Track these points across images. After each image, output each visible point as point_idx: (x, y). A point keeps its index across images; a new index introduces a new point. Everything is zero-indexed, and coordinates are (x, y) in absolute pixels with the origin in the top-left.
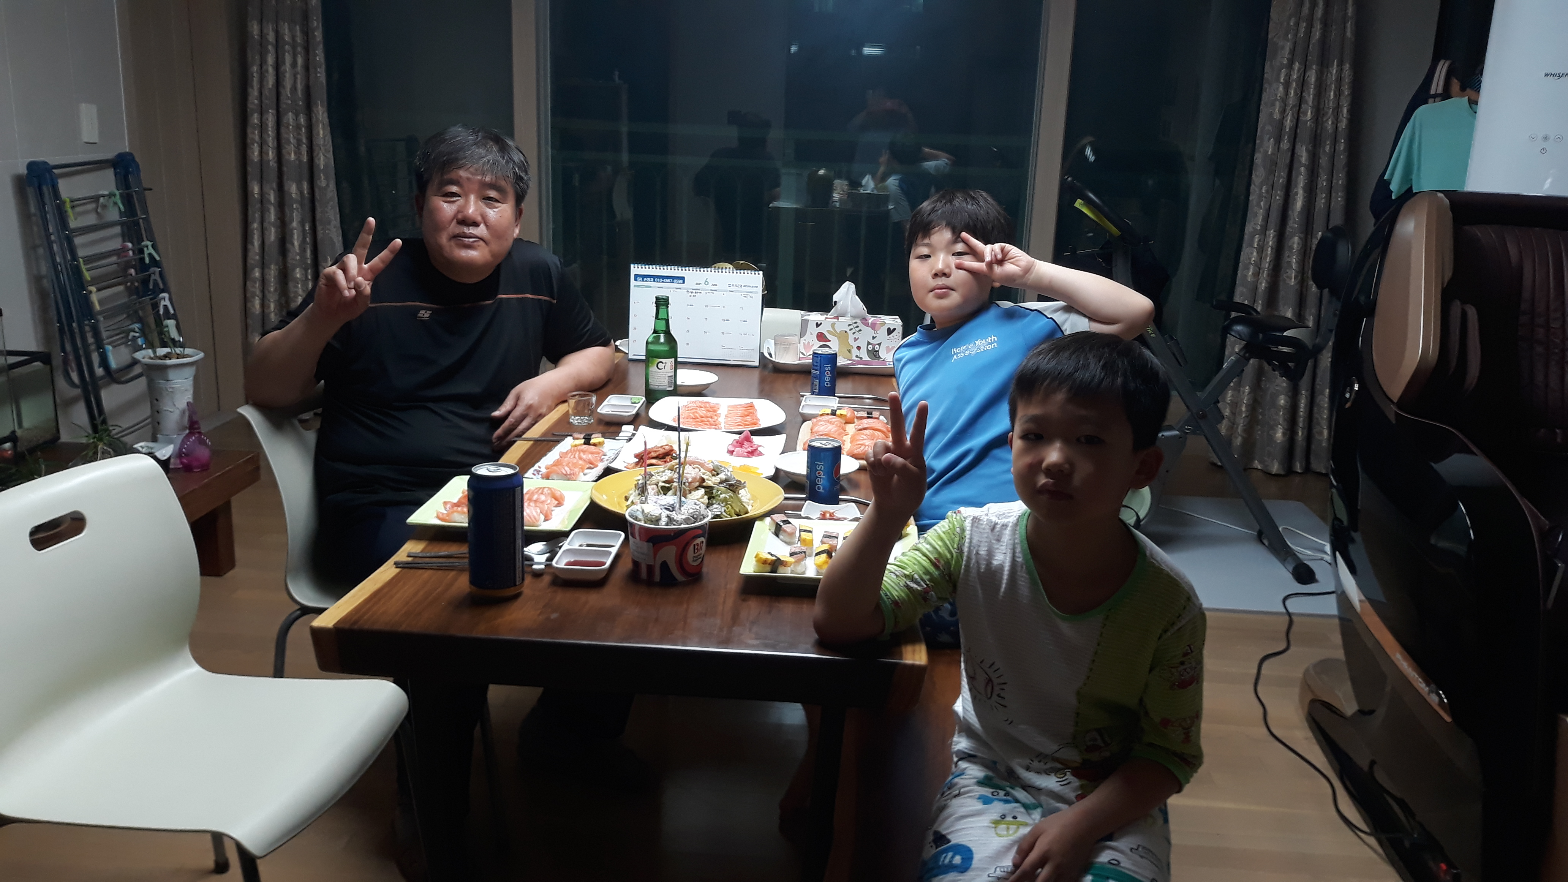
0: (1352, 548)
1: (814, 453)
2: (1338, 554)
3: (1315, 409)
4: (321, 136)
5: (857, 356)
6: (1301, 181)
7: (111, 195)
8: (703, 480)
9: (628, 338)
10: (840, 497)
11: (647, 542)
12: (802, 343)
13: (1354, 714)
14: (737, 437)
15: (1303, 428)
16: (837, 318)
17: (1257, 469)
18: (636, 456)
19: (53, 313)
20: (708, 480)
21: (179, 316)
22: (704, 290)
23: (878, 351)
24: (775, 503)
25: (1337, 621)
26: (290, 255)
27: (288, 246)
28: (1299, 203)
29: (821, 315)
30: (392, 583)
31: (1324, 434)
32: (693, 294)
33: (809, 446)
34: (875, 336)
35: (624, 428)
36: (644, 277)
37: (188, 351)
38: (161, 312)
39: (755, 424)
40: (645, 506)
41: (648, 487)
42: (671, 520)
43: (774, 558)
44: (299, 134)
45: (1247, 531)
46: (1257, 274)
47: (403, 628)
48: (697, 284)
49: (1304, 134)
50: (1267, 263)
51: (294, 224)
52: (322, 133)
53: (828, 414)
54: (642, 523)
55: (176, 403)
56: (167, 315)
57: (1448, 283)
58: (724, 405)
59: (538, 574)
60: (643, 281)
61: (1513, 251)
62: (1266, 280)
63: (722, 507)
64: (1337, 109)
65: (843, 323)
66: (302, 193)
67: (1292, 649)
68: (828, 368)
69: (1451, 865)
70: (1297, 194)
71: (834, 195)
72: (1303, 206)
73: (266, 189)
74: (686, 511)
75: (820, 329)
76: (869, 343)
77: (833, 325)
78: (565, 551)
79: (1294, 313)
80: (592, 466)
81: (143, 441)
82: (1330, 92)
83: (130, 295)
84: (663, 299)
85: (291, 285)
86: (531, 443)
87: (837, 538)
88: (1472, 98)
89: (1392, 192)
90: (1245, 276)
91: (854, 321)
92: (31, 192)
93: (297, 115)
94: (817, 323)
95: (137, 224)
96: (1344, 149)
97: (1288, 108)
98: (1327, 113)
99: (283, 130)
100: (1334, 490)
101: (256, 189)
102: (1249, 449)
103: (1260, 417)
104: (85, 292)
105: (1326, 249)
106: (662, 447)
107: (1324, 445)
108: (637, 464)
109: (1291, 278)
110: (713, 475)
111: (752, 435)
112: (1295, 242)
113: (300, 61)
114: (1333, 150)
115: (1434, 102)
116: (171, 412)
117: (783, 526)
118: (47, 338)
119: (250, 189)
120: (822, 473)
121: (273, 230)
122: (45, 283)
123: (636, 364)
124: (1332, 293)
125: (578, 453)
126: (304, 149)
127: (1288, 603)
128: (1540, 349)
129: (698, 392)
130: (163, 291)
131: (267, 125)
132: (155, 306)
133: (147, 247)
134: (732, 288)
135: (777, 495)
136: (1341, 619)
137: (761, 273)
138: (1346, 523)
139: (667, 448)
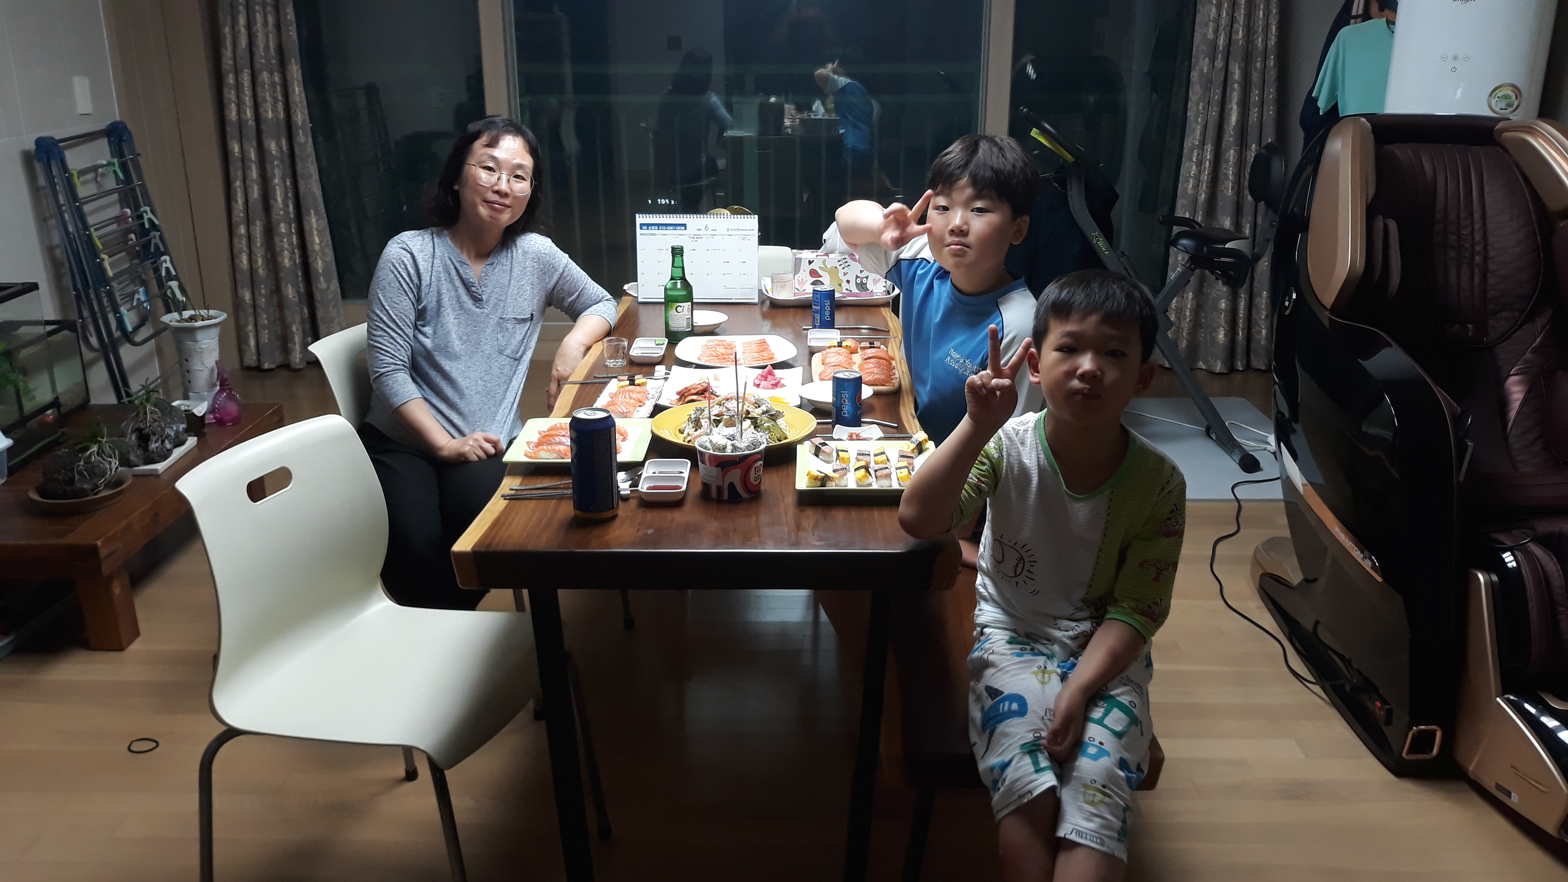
0: (1293, 438)
1: (839, 384)
2: (1282, 444)
3: (1254, 310)
4: (297, 93)
5: (847, 289)
6: (1235, 97)
7: (109, 164)
8: (748, 412)
9: (636, 281)
10: (862, 420)
11: (716, 467)
12: (796, 279)
13: (1300, 584)
14: (760, 371)
15: (1243, 329)
16: (827, 255)
17: (1202, 369)
18: (678, 393)
19: (67, 281)
20: (752, 412)
21: (180, 276)
22: (705, 235)
23: (866, 284)
24: (809, 429)
25: (1283, 504)
26: (274, 211)
27: (272, 202)
28: (1233, 118)
29: (812, 252)
30: (505, 513)
31: (1263, 333)
32: (694, 240)
33: (834, 377)
34: (862, 269)
35: (657, 368)
36: (648, 225)
37: (212, 312)
38: (164, 274)
39: (772, 358)
40: (711, 437)
41: (701, 420)
42: (735, 448)
43: (823, 475)
44: (274, 92)
45: (1197, 428)
46: (1197, 187)
47: (530, 548)
48: (698, 230)
49: (1237, 51)
50: (1205, 177)
51: (276, 181)
52: (297, 91)
53: (835, 346)
54: (711, 452)
55: (204, 362)
56: (170, 277)
57: (1372, 200)
58: (740, 342)
59: (625, 499)
60: (648, 229)
61: (1427, 166)
62: (1206, 193)
63: (766, 434)
64: (1267, 27)
65: (833, 259)
66: (281, 148)
67: (1242, 530)
68: (827, 303)
69: (1384, 702)
70: (1231, 109)
71: (786, 120)
72: (1237, 121)
73: (246, 147)
74: (746, 440)
75: (812, 266)
76: (857, 277)
77: (824, 262)
78: (644, 479)
79: (1232, 223)
80: (642, 404)
81: (178, 400)
82: (1259, 11)
83: (132, 260)
84: (678, 248)
85: (277, 239)
86: (578, 385)
87: (869, 455)
88: (1390, 19)
89: (1319, 108)
90: (1186, 189)
91: (843, 257)
92: (38, 167)
93: (271, 73)
94: (809, 261)
95: (133, 190)
96: (1274, 64)
97: (1221, 28)
98: (1257, 31)
99: (259, 89)
100: (1277, 387)
101: (236, 148)
102: (1194, 348)
103: (1203, 321)
104: (98, 260)
105: (1261, 165)
106: (700, 384)
107: (1263, 343)
108: (679, 400)
109: (1228, 189)
110: (756, 408)
111: (774, 369)
112: (1231, 155)
113: (271, 19)
114: (1263, 65)
115: (1355, 23)
116: (201, 371)
117: (822, 448)
118: (63, 307)
119: (230, 148)
120: (847, 400)
121: (256, 187)
122: (58, 252)
123: (646, 307)
124: (1268, 205)
125: (627, 393)
126: (280, 106)
127: (1236, 490)
128: (1452, 254)
129: (710, 331)
130: (163, 254)
131: (243, 85)
132: (157, 270)
133: (146, 212)
134: (730, 233)
135: (811, 423)
136: (1286, 502)
137: (756, 217)
138: (1287, 416)
139: (704, 384)
